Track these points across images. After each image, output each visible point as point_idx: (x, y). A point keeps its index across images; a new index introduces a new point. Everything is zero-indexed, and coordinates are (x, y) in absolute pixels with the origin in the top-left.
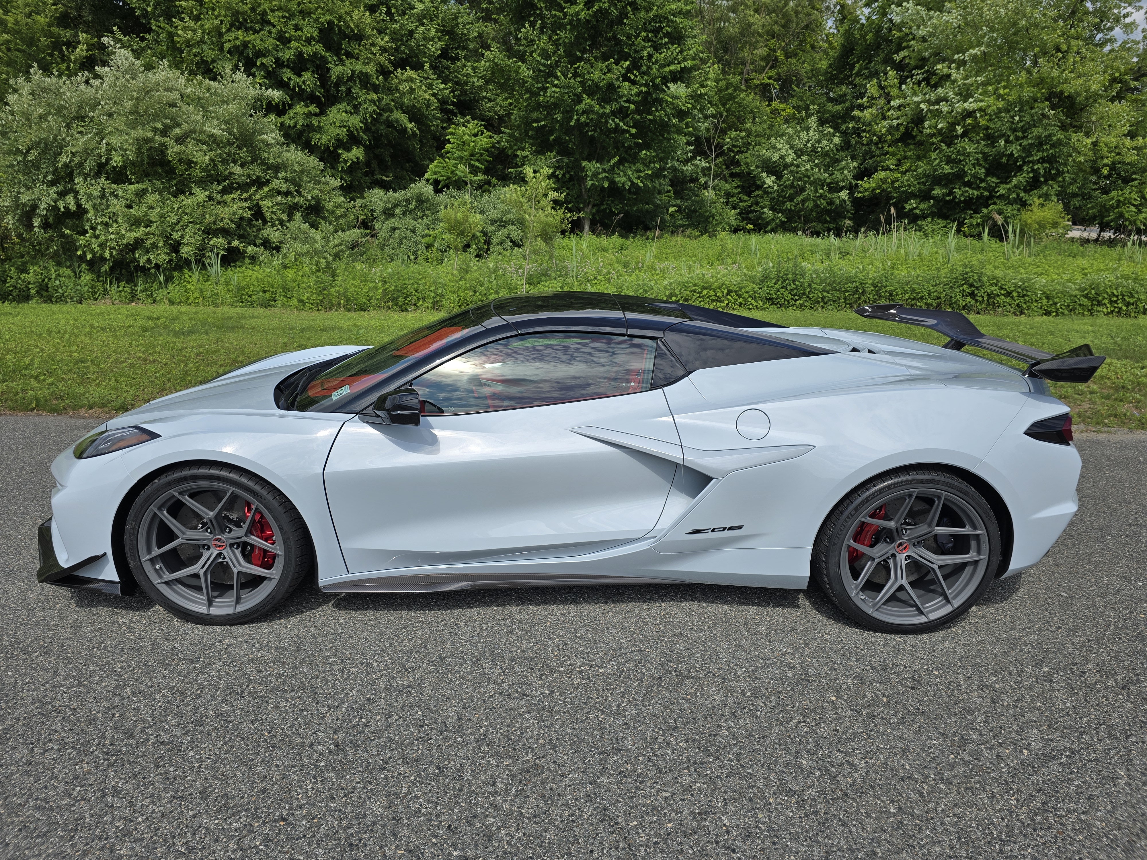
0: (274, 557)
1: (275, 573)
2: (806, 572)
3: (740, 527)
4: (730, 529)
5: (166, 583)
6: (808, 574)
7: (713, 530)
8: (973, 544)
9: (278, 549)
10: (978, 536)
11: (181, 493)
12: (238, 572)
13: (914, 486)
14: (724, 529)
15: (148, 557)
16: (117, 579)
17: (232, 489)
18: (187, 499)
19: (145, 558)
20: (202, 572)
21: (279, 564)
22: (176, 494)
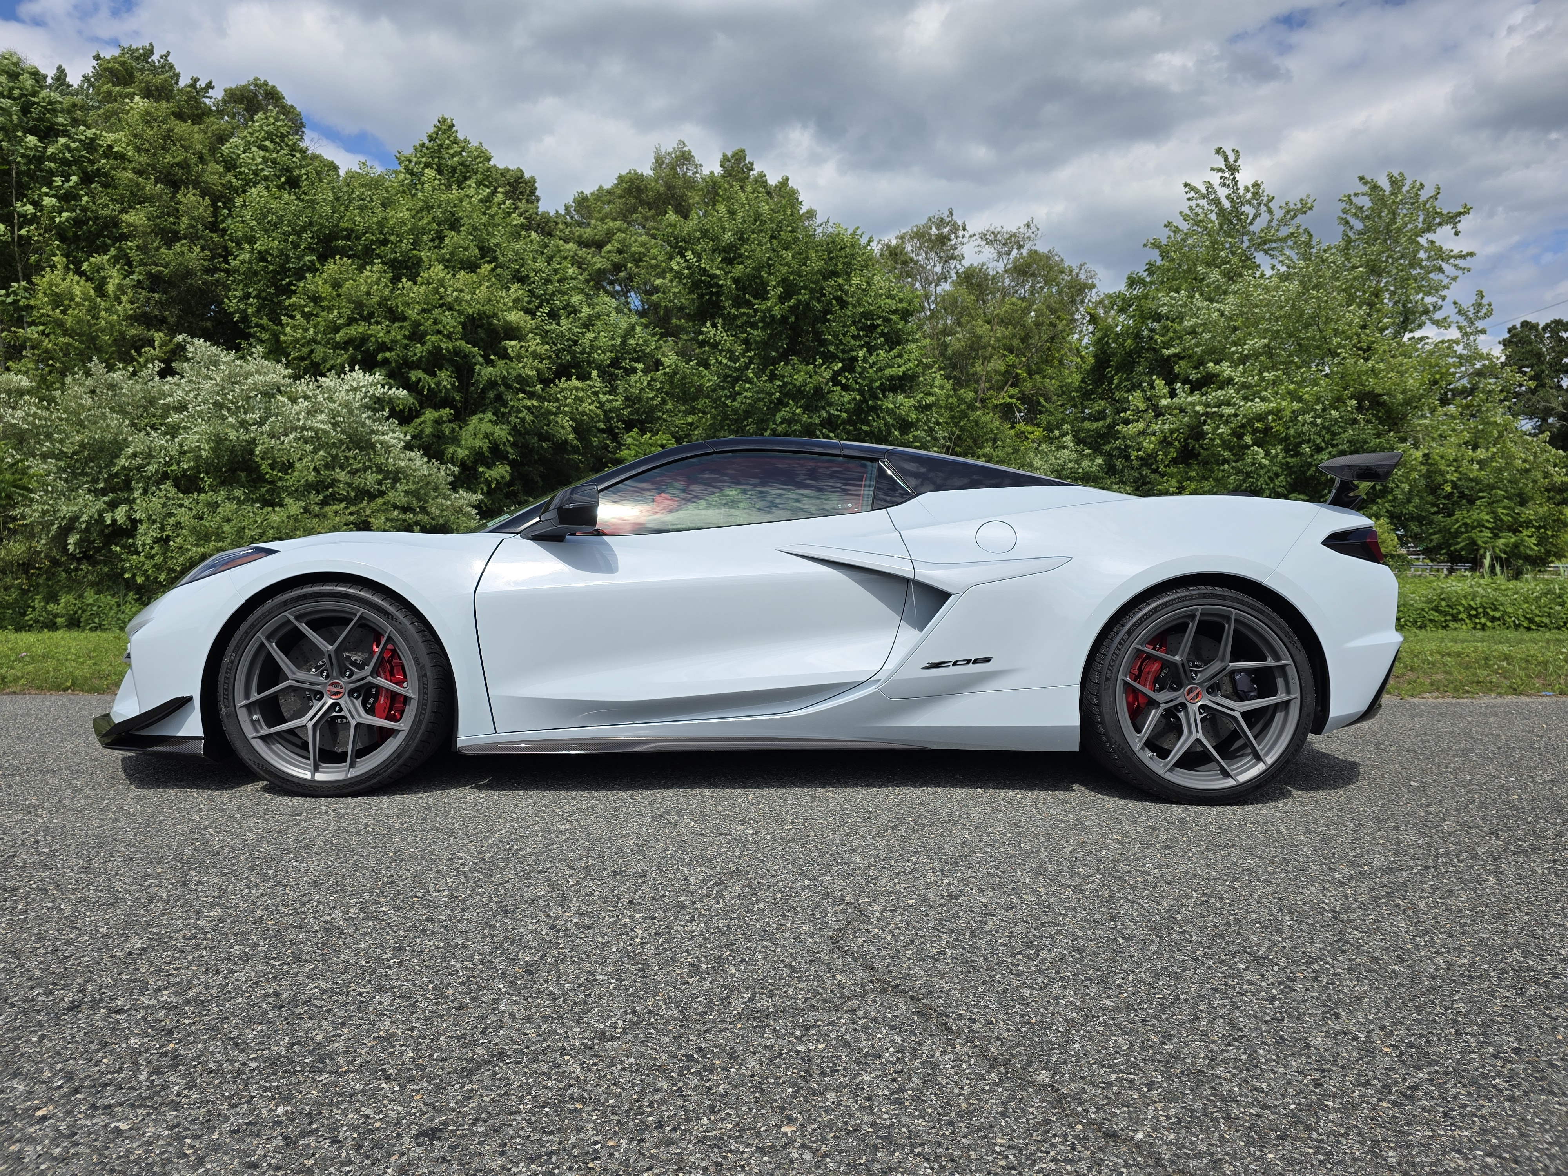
0: (406, 700)
1: (404, 725)
2: (1074, 720)
3: (988, 660)
4: (976, 661)
5: (263, 738)
6: (1077, 722)
7: (955, 664)
8: (1280, 682)
9: (410, 690)
10: (1283, 667)
11: (297, 618)
12: (358, 725)
13: (1196, 602)
14: (969, 661)
15: (244, 702)
16: (201, 734)
17: (361, 611)
18: (304, 628)
19: (240, 702)
20: (310, 725)
21: (410, 712)
22: (292, 618)
